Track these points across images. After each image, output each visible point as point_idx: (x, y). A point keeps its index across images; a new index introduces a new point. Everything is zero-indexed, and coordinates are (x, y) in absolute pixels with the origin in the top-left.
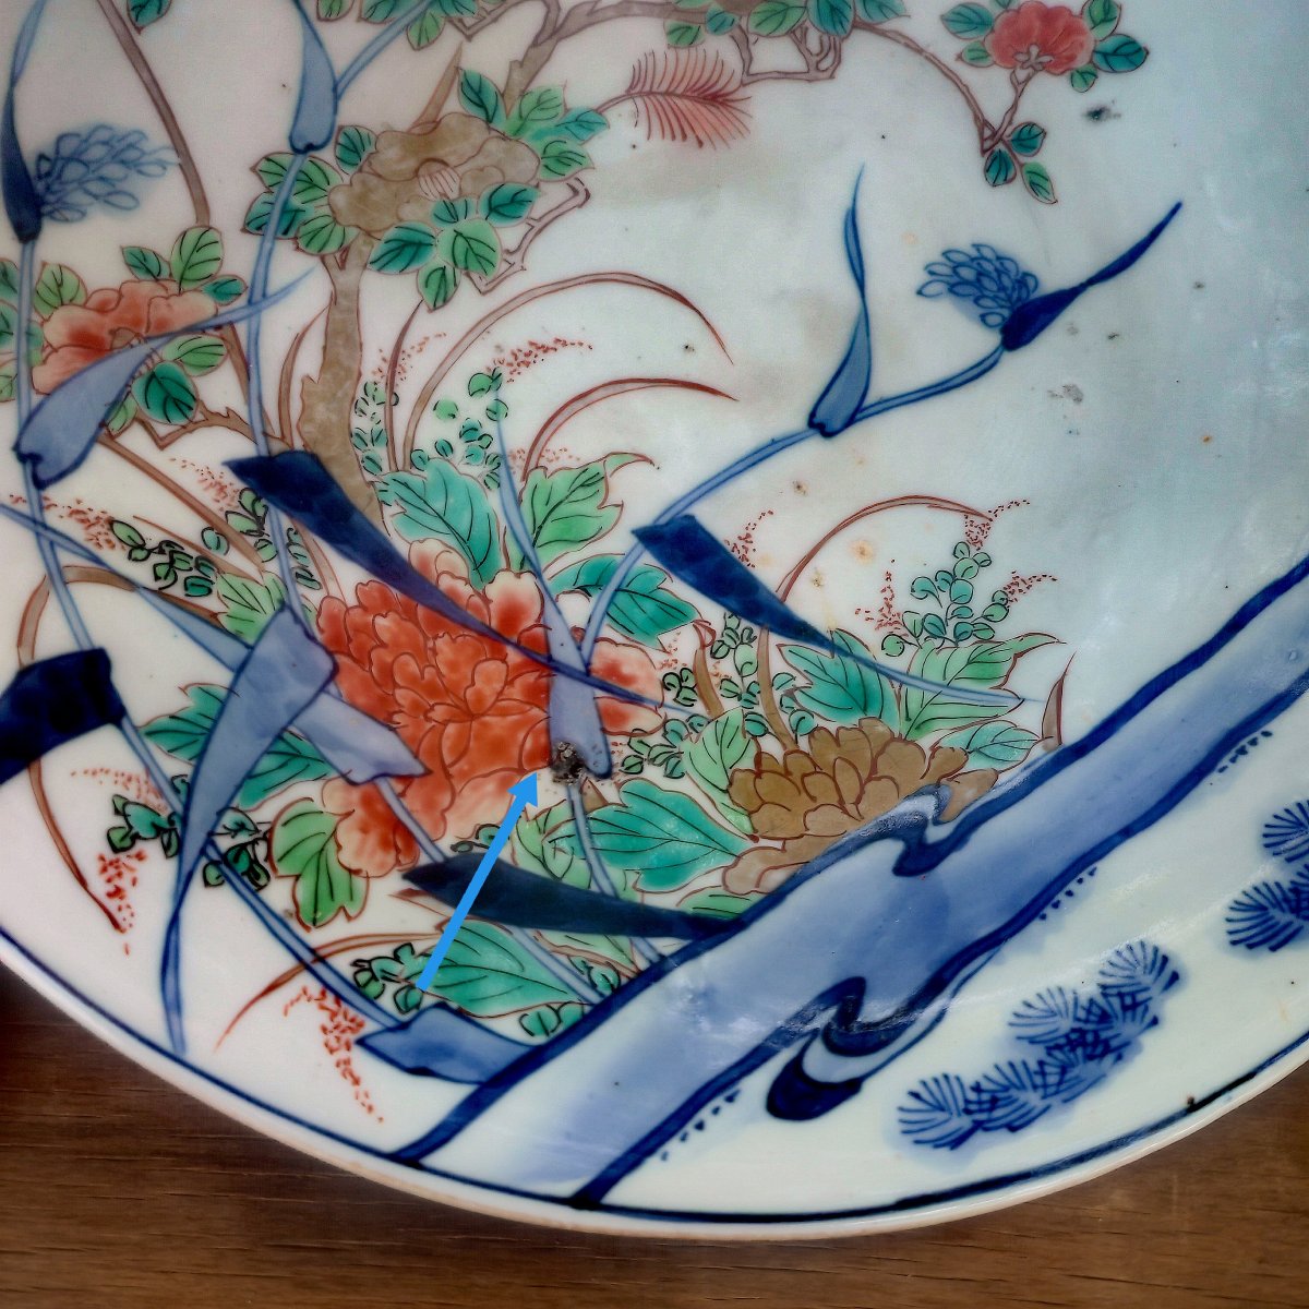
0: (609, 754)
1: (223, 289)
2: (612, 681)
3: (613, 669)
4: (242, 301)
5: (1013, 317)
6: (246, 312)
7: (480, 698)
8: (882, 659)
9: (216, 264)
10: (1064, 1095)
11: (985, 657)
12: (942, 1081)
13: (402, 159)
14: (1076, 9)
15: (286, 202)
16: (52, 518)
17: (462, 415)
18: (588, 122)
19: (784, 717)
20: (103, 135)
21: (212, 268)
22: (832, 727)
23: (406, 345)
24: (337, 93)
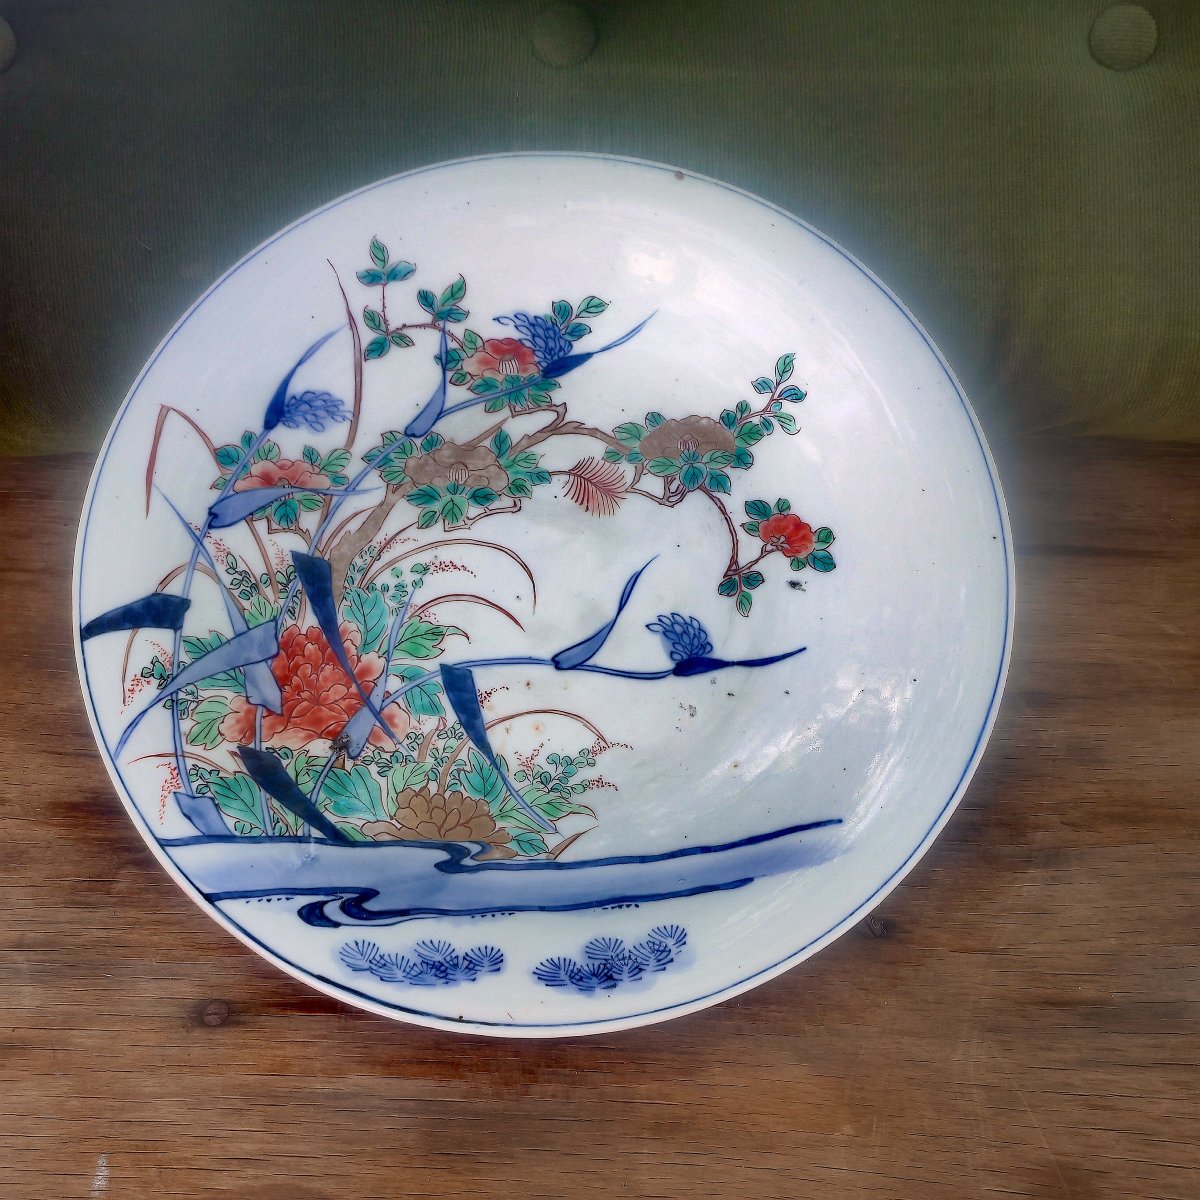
0: (362, 750)
1: (337, 479)
2: (387, 722)
3: (391, 718)
4: (343, 488)
5: (686, 660)
6: (341, 493)
7: (326, 699)
8: (511, 779)
9: (342, 468)
10: (413, 982)
11: (557, 805)
12: (371, 946)
13: (450, 457)
14: (814, 530)
15: (388, 454)
16: (206, 542)
17: (401, 578)
18: (543, 477)
19: (449, 778)
20: (326, 397)
21: (339, 469)
22: (465, 795)
23: (398, 538)
24: (439, 417)
